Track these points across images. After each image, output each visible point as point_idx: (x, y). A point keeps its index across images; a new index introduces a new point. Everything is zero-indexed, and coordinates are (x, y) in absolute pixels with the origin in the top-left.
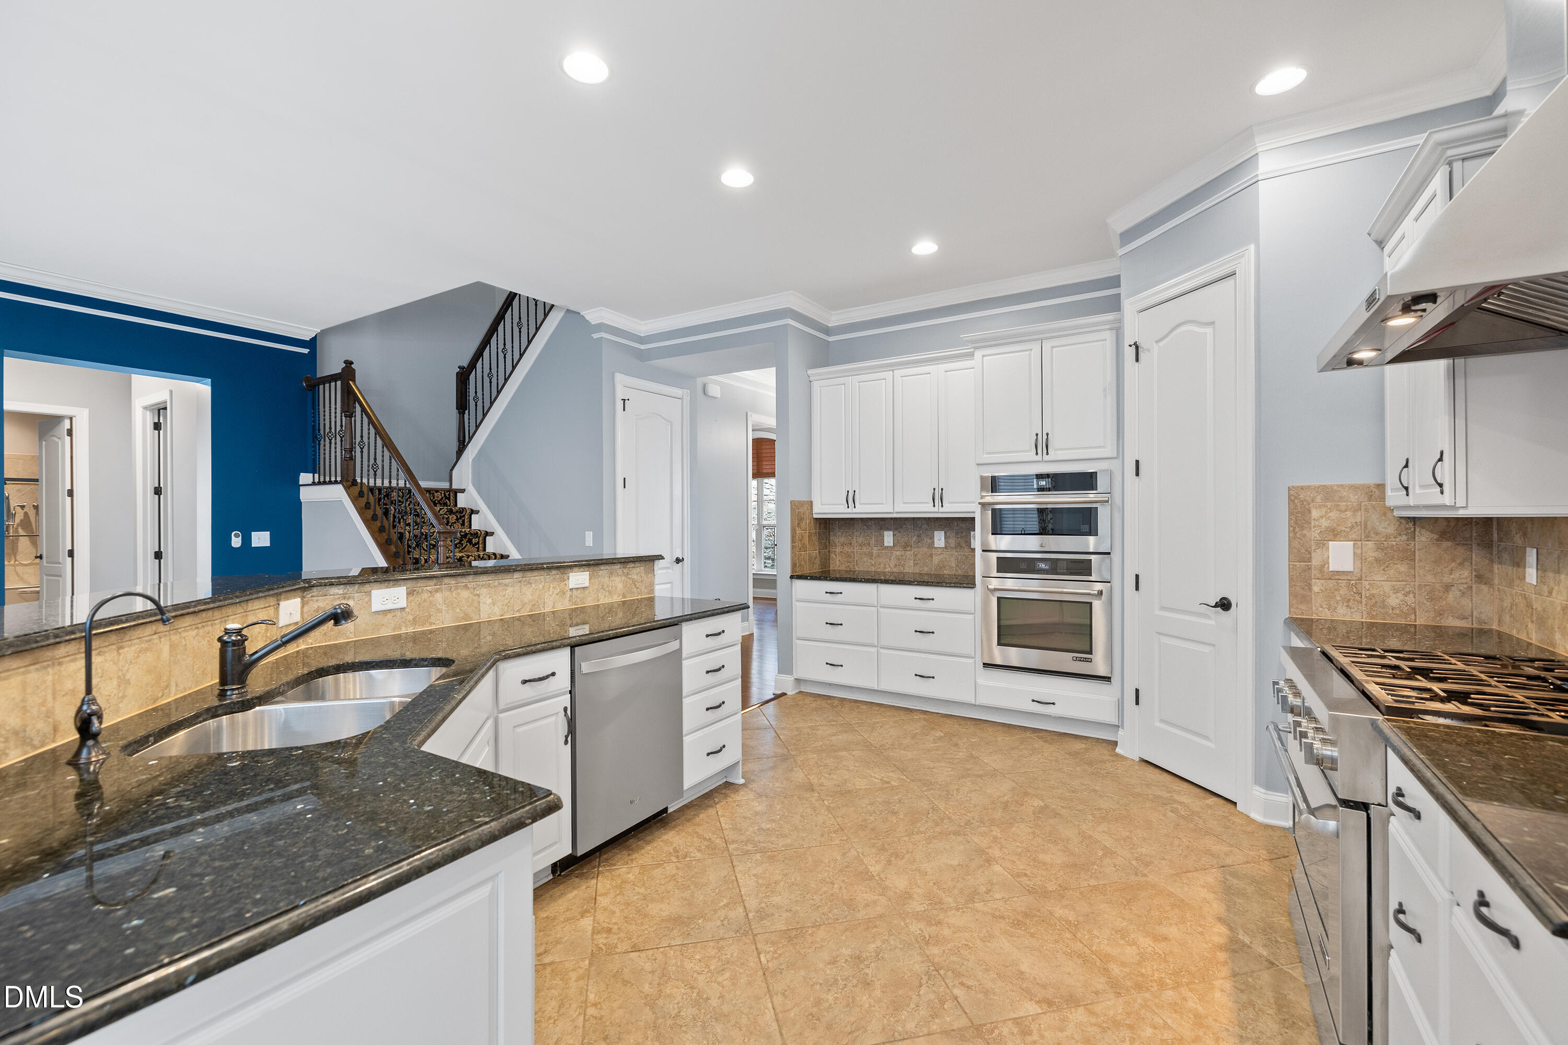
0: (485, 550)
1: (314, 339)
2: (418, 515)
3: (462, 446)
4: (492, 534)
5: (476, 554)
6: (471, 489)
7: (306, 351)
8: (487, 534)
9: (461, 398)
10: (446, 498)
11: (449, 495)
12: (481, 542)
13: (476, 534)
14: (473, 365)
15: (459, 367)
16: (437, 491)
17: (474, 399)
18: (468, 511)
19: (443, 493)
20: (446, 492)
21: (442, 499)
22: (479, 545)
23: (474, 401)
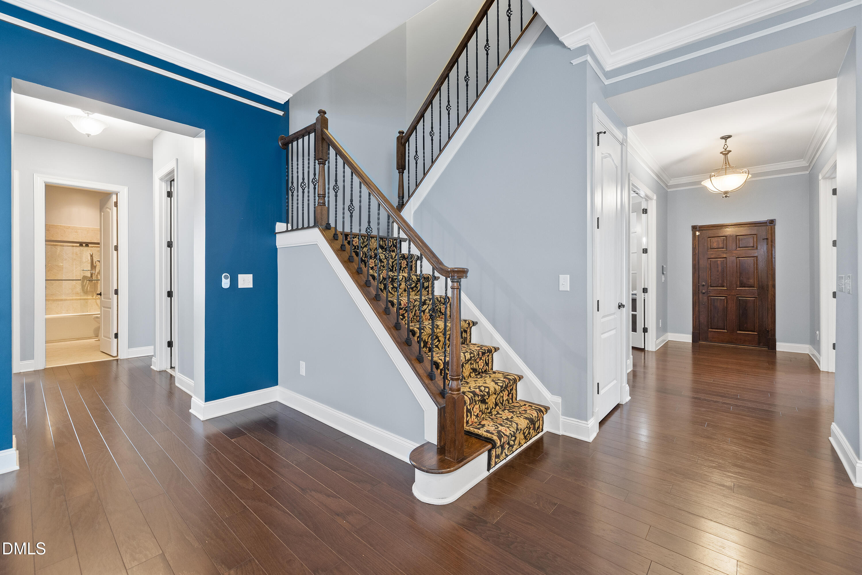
1: (287, 102)
3: (402, 201)
4: (438, 278)
7: (281, 113)
8: (435, 278)
9: (401, 159)
10: (394, 246)
11: (396, 243)
12: (430, 286)
14: (414, 128)
15: (399, 132)
17: (415, 158)
18: (416, 258)
19: (392, 240)
20: (394, 240)
21: (391, 246)
22: (429, 289)
23: (415, 159)
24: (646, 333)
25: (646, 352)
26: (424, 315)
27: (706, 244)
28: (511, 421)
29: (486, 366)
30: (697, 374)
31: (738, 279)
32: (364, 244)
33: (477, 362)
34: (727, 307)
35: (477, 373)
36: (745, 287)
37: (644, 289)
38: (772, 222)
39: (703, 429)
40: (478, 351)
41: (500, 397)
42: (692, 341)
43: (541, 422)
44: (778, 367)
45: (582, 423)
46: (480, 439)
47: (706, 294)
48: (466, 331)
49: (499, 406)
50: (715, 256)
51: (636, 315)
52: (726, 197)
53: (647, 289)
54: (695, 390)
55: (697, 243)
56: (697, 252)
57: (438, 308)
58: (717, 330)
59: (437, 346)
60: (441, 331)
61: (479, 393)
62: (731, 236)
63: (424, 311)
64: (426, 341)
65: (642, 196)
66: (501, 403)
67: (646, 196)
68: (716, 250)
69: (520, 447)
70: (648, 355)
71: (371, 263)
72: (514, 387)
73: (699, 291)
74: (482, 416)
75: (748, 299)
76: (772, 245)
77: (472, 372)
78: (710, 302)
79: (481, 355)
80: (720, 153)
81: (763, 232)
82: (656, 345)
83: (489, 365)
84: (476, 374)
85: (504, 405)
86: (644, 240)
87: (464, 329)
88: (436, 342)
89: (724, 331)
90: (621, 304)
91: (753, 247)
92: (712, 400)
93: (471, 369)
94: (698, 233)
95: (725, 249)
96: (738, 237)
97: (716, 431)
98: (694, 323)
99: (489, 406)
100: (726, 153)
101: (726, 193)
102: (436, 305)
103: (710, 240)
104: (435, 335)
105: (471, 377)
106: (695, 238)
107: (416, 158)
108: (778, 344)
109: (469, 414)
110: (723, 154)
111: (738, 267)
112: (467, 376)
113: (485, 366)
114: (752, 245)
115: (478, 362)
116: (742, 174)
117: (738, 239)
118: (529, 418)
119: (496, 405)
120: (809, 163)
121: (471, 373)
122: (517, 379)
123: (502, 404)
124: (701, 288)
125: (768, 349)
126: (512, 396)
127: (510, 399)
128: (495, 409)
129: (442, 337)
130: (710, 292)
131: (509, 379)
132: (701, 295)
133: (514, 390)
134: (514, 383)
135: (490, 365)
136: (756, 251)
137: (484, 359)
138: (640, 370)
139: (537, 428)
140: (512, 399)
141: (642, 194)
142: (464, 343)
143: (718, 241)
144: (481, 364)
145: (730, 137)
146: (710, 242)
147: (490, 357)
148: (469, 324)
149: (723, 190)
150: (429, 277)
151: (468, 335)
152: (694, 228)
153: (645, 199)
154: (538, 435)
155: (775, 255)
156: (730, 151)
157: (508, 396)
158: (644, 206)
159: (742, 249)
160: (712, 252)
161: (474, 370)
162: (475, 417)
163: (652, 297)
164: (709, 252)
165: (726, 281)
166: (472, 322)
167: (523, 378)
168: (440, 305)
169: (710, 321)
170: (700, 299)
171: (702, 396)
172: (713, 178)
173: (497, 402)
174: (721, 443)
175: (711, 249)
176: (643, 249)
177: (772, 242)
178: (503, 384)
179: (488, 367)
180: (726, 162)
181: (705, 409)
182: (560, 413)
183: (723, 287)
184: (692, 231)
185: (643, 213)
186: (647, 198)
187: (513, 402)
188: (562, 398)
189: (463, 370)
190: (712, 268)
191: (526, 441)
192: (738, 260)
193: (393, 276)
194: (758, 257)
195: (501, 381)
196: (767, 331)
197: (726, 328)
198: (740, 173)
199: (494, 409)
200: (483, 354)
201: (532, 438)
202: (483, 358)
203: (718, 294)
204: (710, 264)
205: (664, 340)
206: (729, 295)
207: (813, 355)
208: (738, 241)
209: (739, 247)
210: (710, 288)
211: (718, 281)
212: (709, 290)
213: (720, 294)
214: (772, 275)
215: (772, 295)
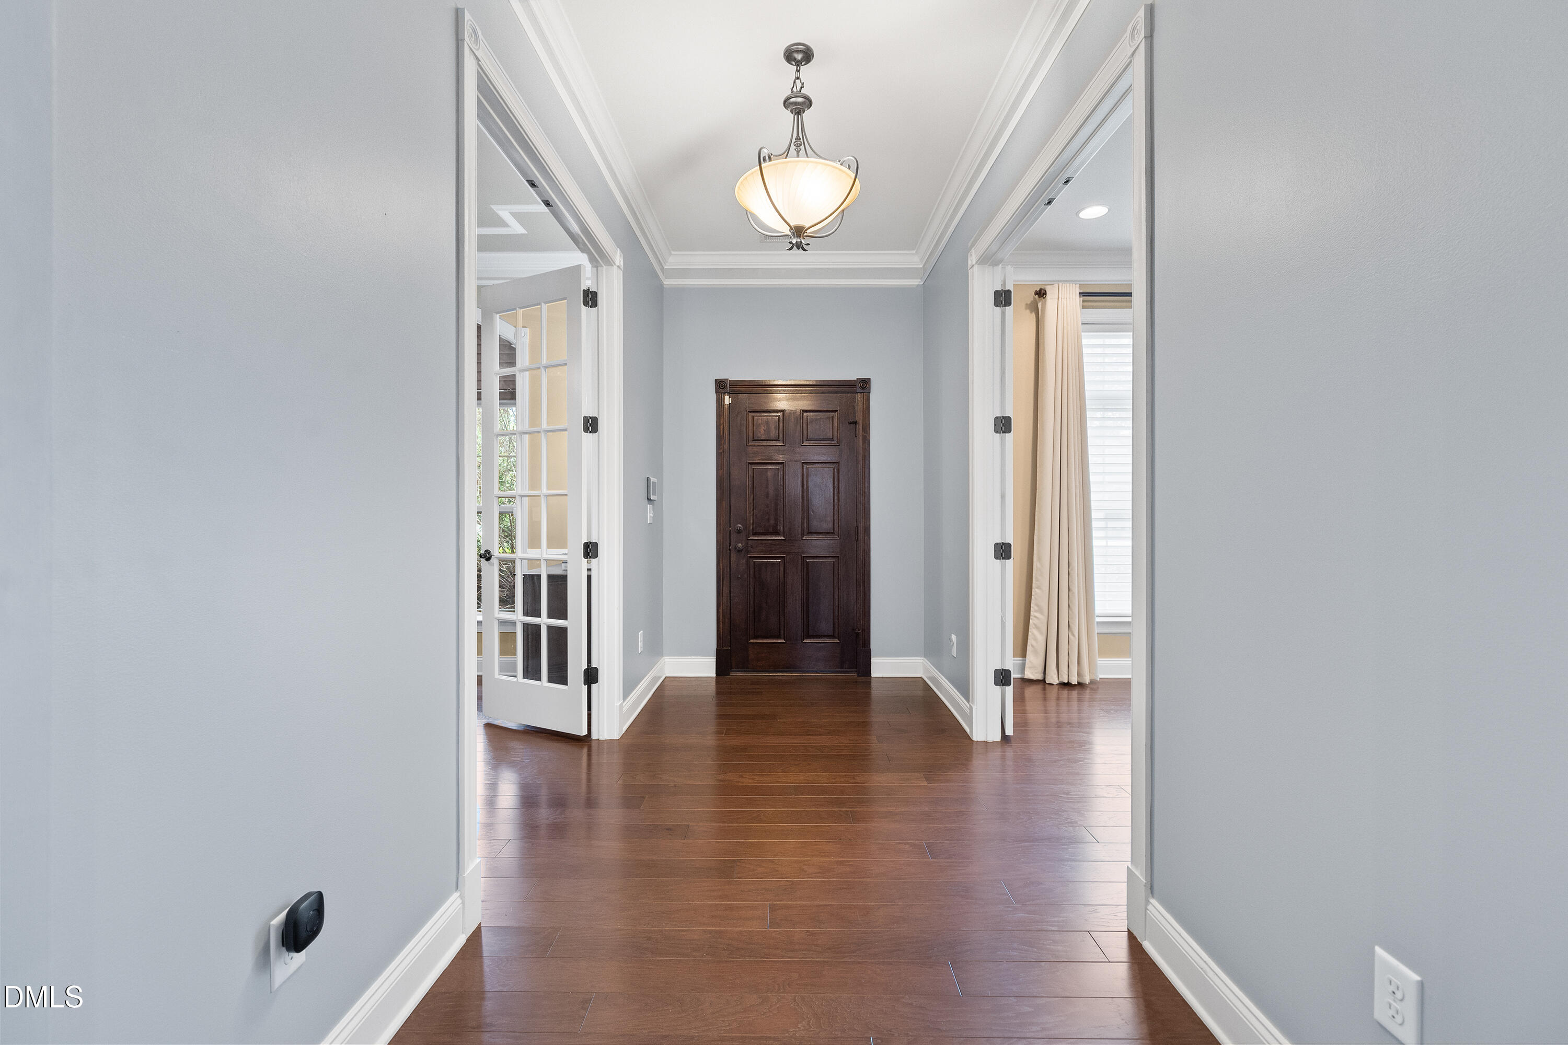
24: (593, 686)
25: (593, 744)
27: (743, 428)
31: (805, 515)
34: (784, 583)
36: (816, 534)
37: (588, 547)
38: (864, 385)
42: (716, 674)
47: (743, 552)
50: (763, 460)
51: (565, 630)
52: (798, 245)
53: (595, 545)
55: (726, 425)
56: (726, 446)
58: (765, 641)
62: (790, 412)
68: (764, 443)
73: (730, 546)
75: (819, 562)
76: (864, 438)
78: (752, 572)
81: (848, 406)
82: (623, 717)
86: (589, 392)
89: (779, 641)
91: (832, 440)
94: (727, 400)
95: (781, 443)
96: (805, 415)
98: (721, 626)
100: (798, 104)
101: (799, 231)
103: (753, 417)
106: (723, 412)
108: (874, 661)
110: (791, 107)
111: (804, 487)
114: (829, 435)
117: (805, 418)
120: (925, 259)
124: (734, 537)
125: (858, 675)
130: (752, 547)
132: (734, 556)
136: (836, 450)
143: (767, 423)
145: (809, 55)
146: (753, 423)
152: (721, 386)
156: (809, 101)
158: (587, 283)
159: (811, 442)
160: (755, 449)
163: (611, 572)
164: (750, 448)
165: (782, 519)
169: (752, 617)
170: (733, 565)
172: (768, 163)
175: (754, 440)
176: (586, 419)
177: (864, 429)
180: (800, 136)
183: (777, 534)
184: (716, 393)
185: (585, 302)
190: (756, 487)
192: (805, 471)
194: (842, 464)
196: (856, 633)
197: (782, 633)
203: (767, 553)
204: (753, 477)
205: (655, 679)
206: (788, 553)
207: (934, 679)
208: (805, 425)
209: (808, 440)
210: (751, 538)
211: (768, 520)
212: (750, 542)
213: (771, 551)
214: (864, 505)
215: (864, 550)
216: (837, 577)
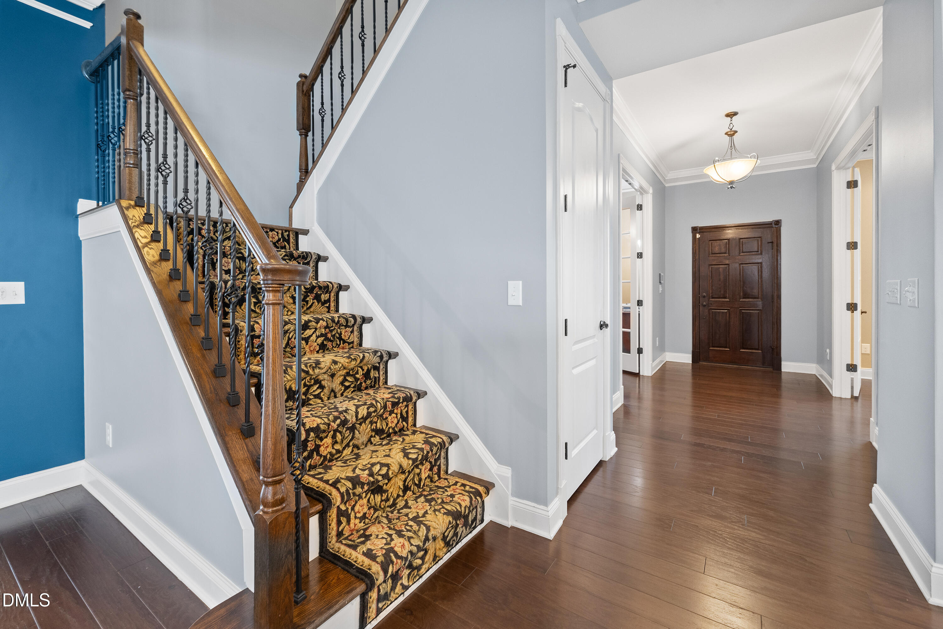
0: (337, 310)
1: (100, 9)
2: (243, 259)
3: (305, 172)
4: (347, 288)
5: (328, 315)
6: (316, 230)
7: (87, 24)
8: (341, 288)
9: (303, 115)
10: (284, 240)
11: (288, 236)
12: (332, 299)
13: (326, 288)
14: (318, 70)
15: (301, 76)
16: (272, 230)
17: (319, 112)
18: (314, 257)
19: (280, 232)
20: (284, 231)
21: (279, 240)
22: (329, 305)
23: (320, 114)
24: (641, 355)
25: (641, 377)
26: (307, 344)
27: (707, 249)
28: (419, 523)
29: (402, 423)
30: (698, 406)
31: (742, 289)
32: (224, 235)
33: (384, 417)
34: (729, 322)
35: (385, 435)
36: (748, 298)
37: (639, 302)
38: (778, 223)
39: (710, 500)
40: (385, 400)
41: (414, 476)
42: (692, 362)
43: (479, 510)
44: (785, 393)
45: (539, 509)
46: (348, 572)
47: (707, 306)
48: (376, 368)
49: (412, 489)
50: (717, 263)
51: (629, 333)
52: (731, 187)
53: (642, 301)
54: (696, 432)
55: (697, 248)
56: (697, 257)
57: (335, 334)
58: (718, 349)
59: (318, 396)
60: (324, 371)
61: (366, 480)
62: (733, 239)
63: (307, 340)
64: (294, 389)
65: (636, 188)
66: (416, 484)
67: (641, 187)
68: (718, 255)
69: (437, 562)
70: (643, 382)
71: (227, 263)
72: (443, 454)
73: (699, 303)
74: (376, 515)
75: (750, 312)
76: (777, 250)
77: (373, 435)
78: (711, 316)
79: (389, 408)
80: (725, 134)
81: (768, 236)
82: (653, 369)
83: (408, 421)
84: (383, 437)
85: (421, 487)
86: (639, 243)
87: (373, 365)
88: (316, 390)
89: (726, 349)
90: (604, 322)
91: (758, 252)
92: (718, 447)
93: (373, 430)
94: (698, 236)
95: (728, 255)
96: (741, 240)
97: (727, 503)
98: (694, 340)
99: (390, 495)
100: (731, 134)
101: (731, 183)
102: (332, 328)
103: (712, 243)
104: (314, 379)
105: (371, 443)
106: (695, 241)
107: (322, 112)
108: (783, 363)
109: (344, 520)
110: (728, 135)
111: (741, 275)
112: (364, 442)
113: (400, 423)
114: (756, 249)
115: (387, 418)
116: (750, 159)
117: (741, 242)
118: (454, 511)
119: (406, 489)
120: (817, 155)
121: (371, 436)
122: (446, 443)
123: (418, 486)
124: (701, 299)
125: (773, 370)
126: (439, 469)
127: (435, 474)
128: (403, 496)
129: (328, 381)
130: (711, 304)
131: (432, 445)
132: (701, 308)
133: (442, 458)
134: (441, 450)
135: (410, 419)
136: (760, 256)
137: (399, 411)
138: (634, 403)
139: (471, 521)
140: (439, 474)
141: (637, 186)
142: (374, 386)
143: (720, 245)
144: (392, 420)
145: (735, 114)
146: (712, 246)
147: (410, 407)
148: (381, 357)
149: (729, 179)
150: (328, 286)
151: (381, 373)
152: (695, 230)
153: (640, 191)
154: (473, 532)
155: (781, 262)
156: (736, 132)
157: (431, 470)
158: (638, 201)
159: (745, 254)
160: (713, 258)
161: (379, 432)
162: (357, 521)
163: (647, 310)
164: (710, 258)
165: (728, 291)
166: (387, 354)
167: (458, 438)
168: (339, 328)
169: (711, 337)
170: (701, 312)
171: (705, 441)
172: (717, 163)
173: (408, 485)
174: (735, 525)
175: (712, 254)
176: (638, 253)
177: (777, 246)
178: (419, 455)
179: (407, 424)
180: (732, 145)
181: (710, 463)
182: (509, 493)
183: (725, 298)
184: (692, 233)
185: (638, 210)
186: (642, 191)
187: (440, 478)
188: (512, 468)
189: (356, 435)
190: (713, 276)
191: (449, 549)
192: (741, 267)
193: (256, 284)
194: (763, 263)
195: (417, 448)
196: (773, 348)
197: (728, 346)
198: (748, 157)
199: (400, 498)
200: (395, 404)
201: (461, 540)
202: (395, 411)
203: (720, 307)
204: (712, 272)
205: (662, 361)
206: (732, 308)
207: (822, 376)
208: (741, 245)
209: (743, 252)
210: (711, 300)
211: (720, 291)
212: (710, 302)
213: (722, 306)
214: (777, 284)
215: (777, 307)
216: (760, 320)
